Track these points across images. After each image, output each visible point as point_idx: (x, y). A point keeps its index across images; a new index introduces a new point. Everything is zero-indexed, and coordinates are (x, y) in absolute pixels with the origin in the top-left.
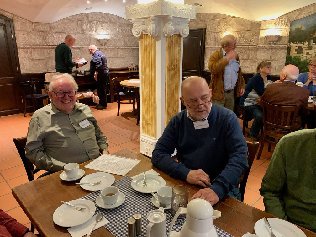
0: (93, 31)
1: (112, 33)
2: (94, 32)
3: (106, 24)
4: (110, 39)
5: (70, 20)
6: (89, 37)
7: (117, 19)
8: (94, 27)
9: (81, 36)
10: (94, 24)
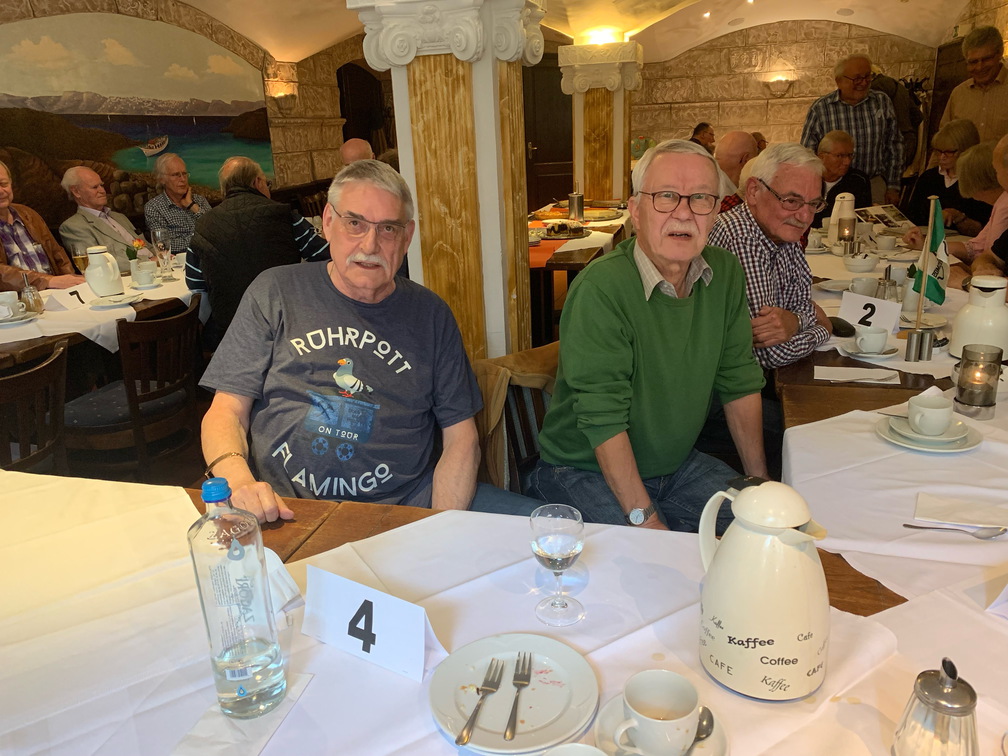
0: (755, 66)
1: (810, 64)
2: (757, 69)
3: (794, 47)
4: (798, 81)
5: (705, 50)
6: (745, 80)
7: (830, 30)
8: (760, 58)
9: (725, 79)
10: (761, 50)
